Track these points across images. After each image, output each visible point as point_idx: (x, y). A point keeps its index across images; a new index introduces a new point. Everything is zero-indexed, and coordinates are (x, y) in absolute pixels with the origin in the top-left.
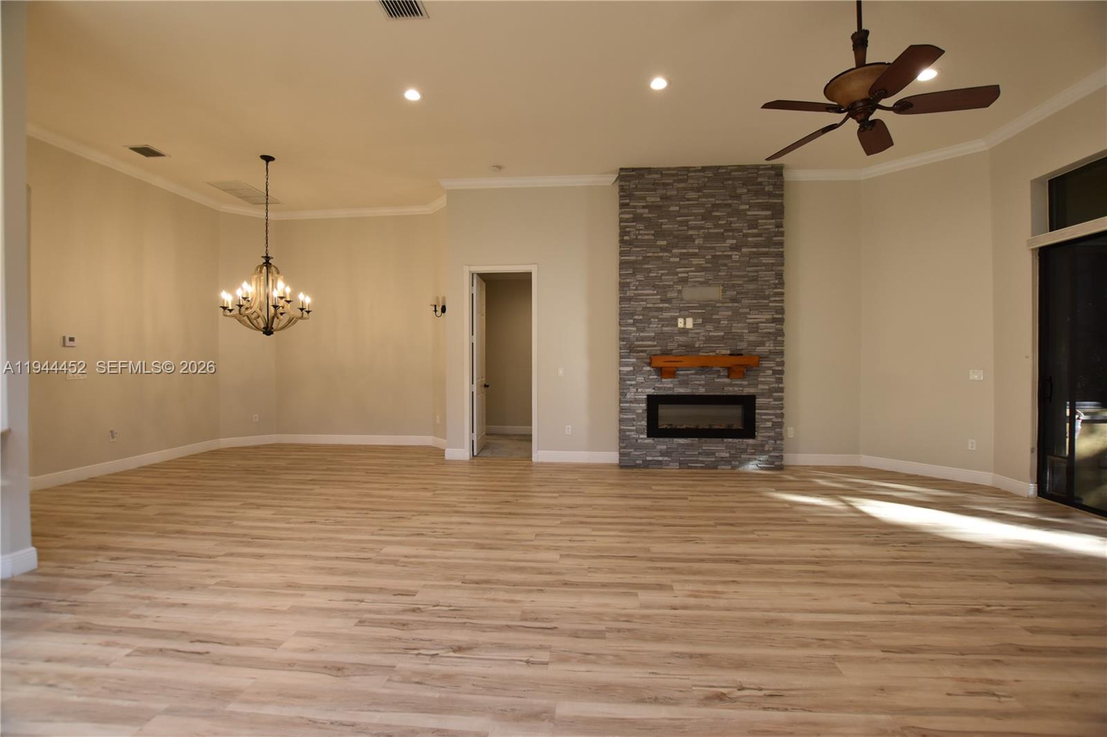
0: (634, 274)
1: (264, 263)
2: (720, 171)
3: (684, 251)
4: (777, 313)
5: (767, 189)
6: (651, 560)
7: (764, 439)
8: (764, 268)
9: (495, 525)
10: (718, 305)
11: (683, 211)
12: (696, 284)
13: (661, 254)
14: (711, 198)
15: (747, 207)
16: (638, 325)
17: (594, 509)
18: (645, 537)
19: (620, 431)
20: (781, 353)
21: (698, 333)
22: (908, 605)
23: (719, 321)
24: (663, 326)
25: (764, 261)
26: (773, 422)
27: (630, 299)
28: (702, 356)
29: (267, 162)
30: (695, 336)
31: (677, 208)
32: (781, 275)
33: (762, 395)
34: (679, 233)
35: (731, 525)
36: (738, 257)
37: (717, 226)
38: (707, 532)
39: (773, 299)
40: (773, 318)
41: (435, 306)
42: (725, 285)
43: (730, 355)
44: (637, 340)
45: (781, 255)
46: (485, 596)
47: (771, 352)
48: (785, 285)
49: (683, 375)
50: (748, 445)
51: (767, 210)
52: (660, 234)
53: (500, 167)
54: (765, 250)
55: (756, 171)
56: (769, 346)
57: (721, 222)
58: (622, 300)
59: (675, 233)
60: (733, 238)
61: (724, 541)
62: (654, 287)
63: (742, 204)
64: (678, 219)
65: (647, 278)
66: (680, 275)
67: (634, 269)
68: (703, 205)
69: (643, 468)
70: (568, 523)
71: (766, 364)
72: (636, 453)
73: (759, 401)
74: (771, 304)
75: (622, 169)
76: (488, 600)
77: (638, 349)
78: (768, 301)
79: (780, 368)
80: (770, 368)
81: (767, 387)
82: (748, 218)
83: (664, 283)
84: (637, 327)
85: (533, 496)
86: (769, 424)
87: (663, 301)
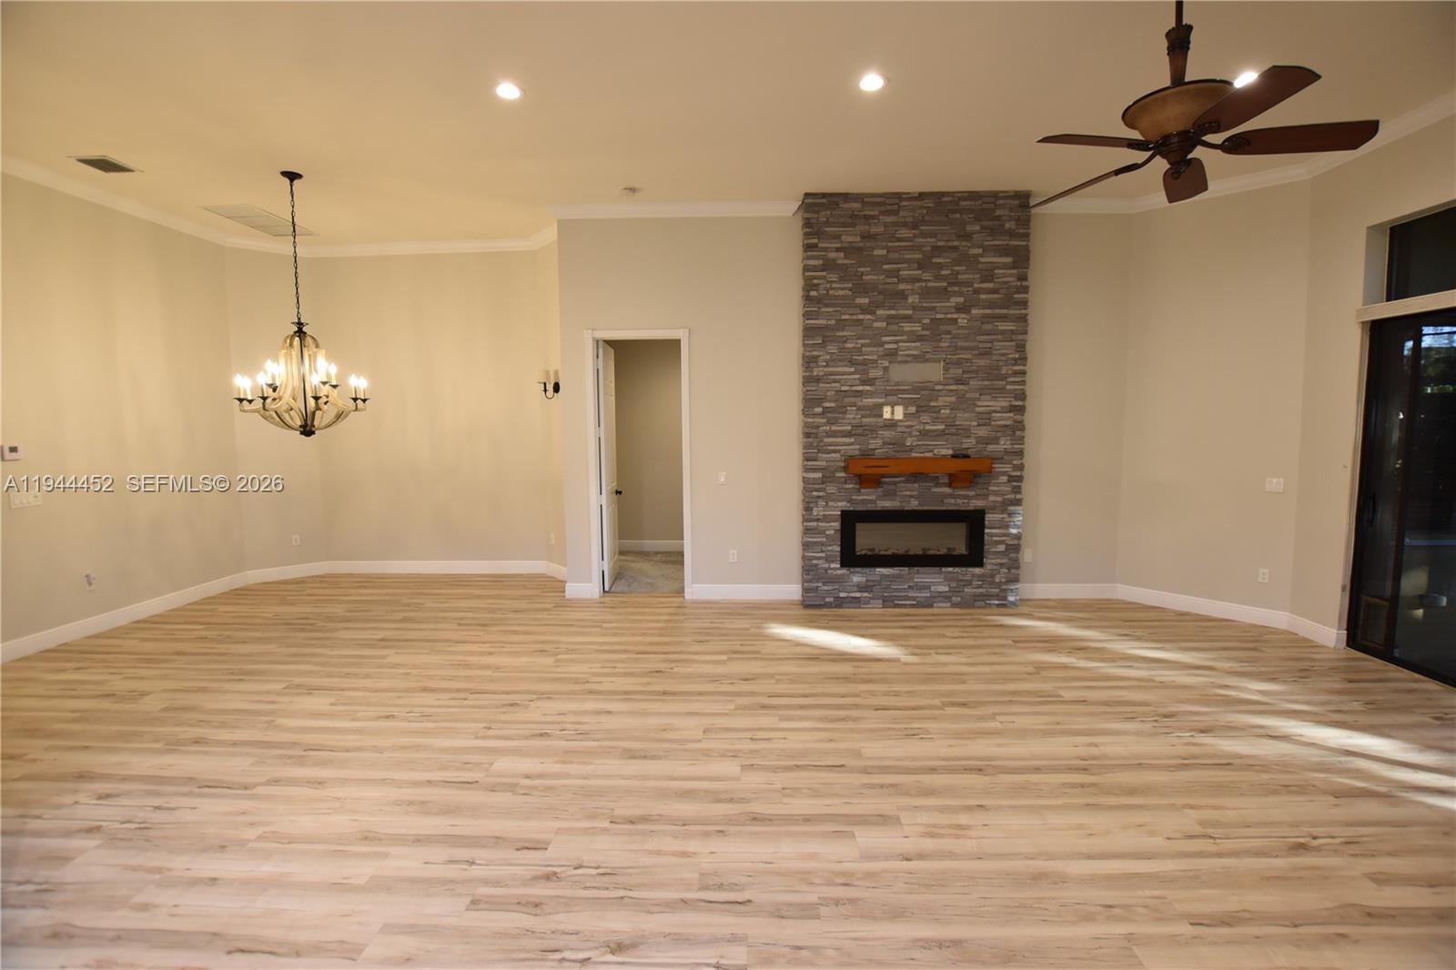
0: (823, 345)
1: (295, 332)
2: (945, 199)
3: (893, 312)
4: (1016, 398)
5: (1007, 226)
6: (865, 771)
7: (995, 567)
8: (1000, 337)
9: (645, 714)
10: (937, 387)
11: (893, 256)
12: (910, 359)
13: (861, 317)
14: (931, 237)
15: (980, 251)
16: (829, 415)
17: (778, 681)
18: (852, 730)
19: (804, 558)
20: (1020, 453)
21: (912, 426)
22: (1212, 841)
23: (937, 410)
24: (863, 416)
25: (1000, 328)
26: (1007, 544)
27: (818, 380)
28: (915, 458)
29: (292, 181)
30: (906, 430)
31: (884, 252)
32: (1023, 346)
33: (994, 509)
34: (887, 286)
35: (964, 705)
36: (966, 321)
37: (938, 278)
38: (934, 718)
39: (1012, 379)
40: (1011, 406)
41: (545, 384)
42: (947, 361)
43: (953, 456)
44: (828, 436)
45: (1024, 319)
46: (646, 847)
47: (1006, 452)
48: (1028, 361)
49: (890, 483)
50: (973, 576)
51: (1006, 255)
52: (861, 288)
53: (633, 190)
54: (1004, 311)
55: (993, 200)
56: (1004, 444)
57: (944, 272)
58: (807, 381)
59: (881, 287)
60: (960, 294)
61: (959, 735)
62: (852, 363)
63: (973, 246)
64: (885, 267)
65: (841, 350)
66: (887, 346)
67: (824, 336)
68: (919, 248)
69: (835, 607)
70: (745, 708)
71: (998, 467)
72: (826, 588)
73: (989, 517)
74: (1009, 387)
75: (807, 195)
76: (650, 852)
77: (829, 448)
78: (1004, 383)
79: (1018, 473)
80: (1004, 473)
81: (1000, 499)
82: (980, 266)
83: (866, 357)
84: (827, 418)
85: (694, 661)
86: (1002, 548)
87: (863, 382)
